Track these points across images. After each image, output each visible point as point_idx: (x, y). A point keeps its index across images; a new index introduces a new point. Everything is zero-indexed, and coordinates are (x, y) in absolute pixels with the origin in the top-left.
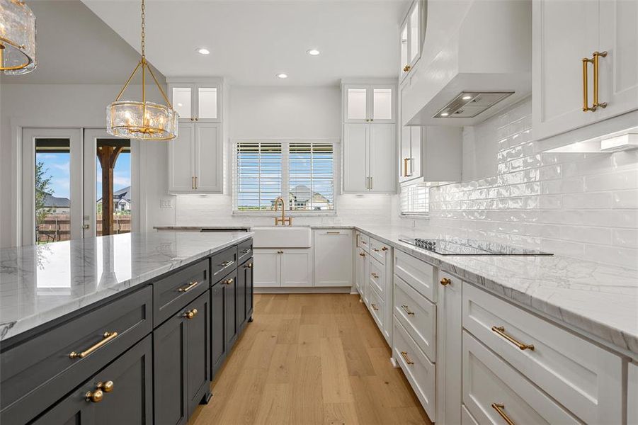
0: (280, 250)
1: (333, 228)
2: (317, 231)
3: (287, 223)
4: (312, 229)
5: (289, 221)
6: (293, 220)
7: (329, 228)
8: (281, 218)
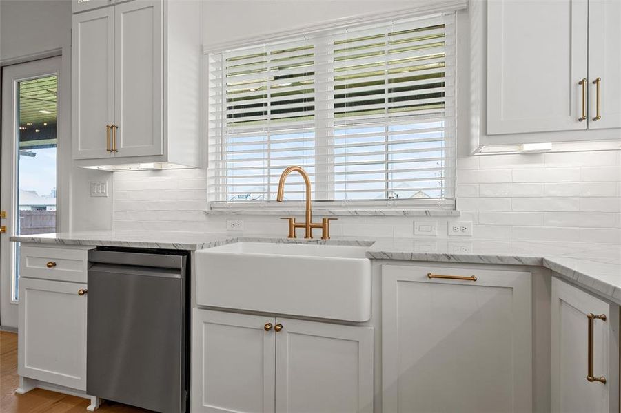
0: (273, 321)
1: (450, 260)
2: (389, 270)
3: (317, 233)
4: (374, 258)
5: (323, 226)
6: (333, 226)
7: (436, 260)
8: (303, 221)
